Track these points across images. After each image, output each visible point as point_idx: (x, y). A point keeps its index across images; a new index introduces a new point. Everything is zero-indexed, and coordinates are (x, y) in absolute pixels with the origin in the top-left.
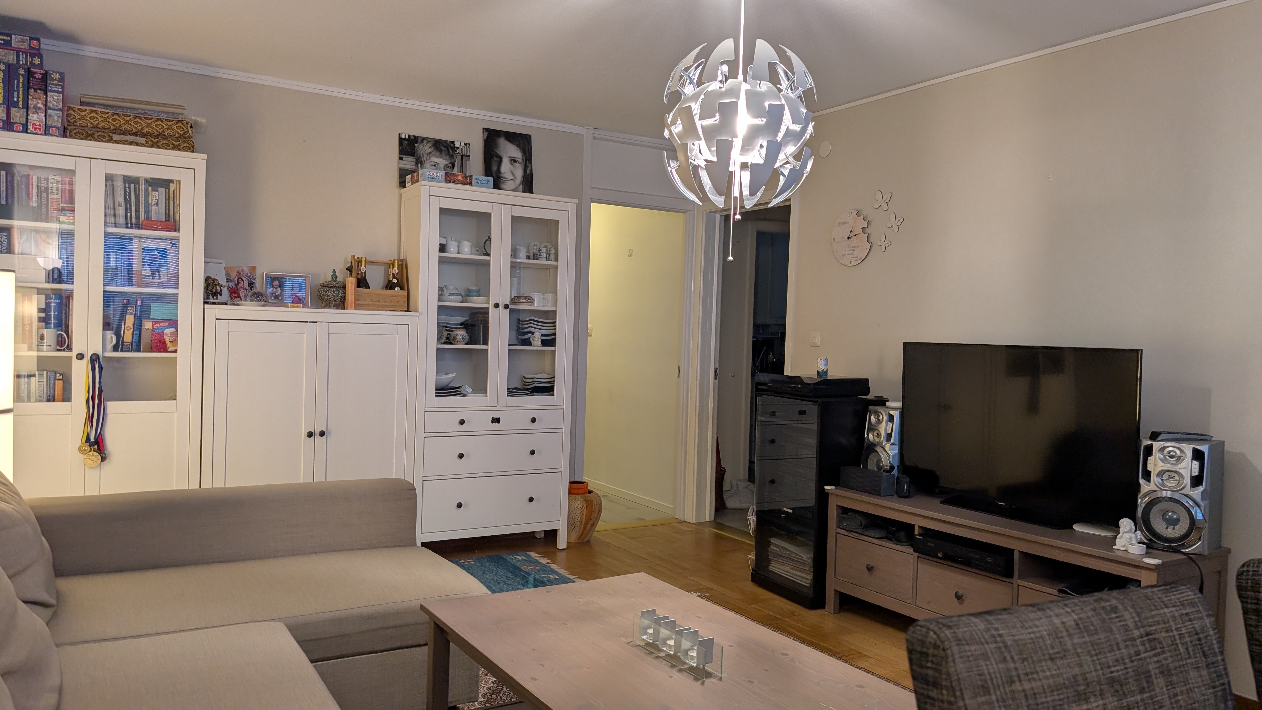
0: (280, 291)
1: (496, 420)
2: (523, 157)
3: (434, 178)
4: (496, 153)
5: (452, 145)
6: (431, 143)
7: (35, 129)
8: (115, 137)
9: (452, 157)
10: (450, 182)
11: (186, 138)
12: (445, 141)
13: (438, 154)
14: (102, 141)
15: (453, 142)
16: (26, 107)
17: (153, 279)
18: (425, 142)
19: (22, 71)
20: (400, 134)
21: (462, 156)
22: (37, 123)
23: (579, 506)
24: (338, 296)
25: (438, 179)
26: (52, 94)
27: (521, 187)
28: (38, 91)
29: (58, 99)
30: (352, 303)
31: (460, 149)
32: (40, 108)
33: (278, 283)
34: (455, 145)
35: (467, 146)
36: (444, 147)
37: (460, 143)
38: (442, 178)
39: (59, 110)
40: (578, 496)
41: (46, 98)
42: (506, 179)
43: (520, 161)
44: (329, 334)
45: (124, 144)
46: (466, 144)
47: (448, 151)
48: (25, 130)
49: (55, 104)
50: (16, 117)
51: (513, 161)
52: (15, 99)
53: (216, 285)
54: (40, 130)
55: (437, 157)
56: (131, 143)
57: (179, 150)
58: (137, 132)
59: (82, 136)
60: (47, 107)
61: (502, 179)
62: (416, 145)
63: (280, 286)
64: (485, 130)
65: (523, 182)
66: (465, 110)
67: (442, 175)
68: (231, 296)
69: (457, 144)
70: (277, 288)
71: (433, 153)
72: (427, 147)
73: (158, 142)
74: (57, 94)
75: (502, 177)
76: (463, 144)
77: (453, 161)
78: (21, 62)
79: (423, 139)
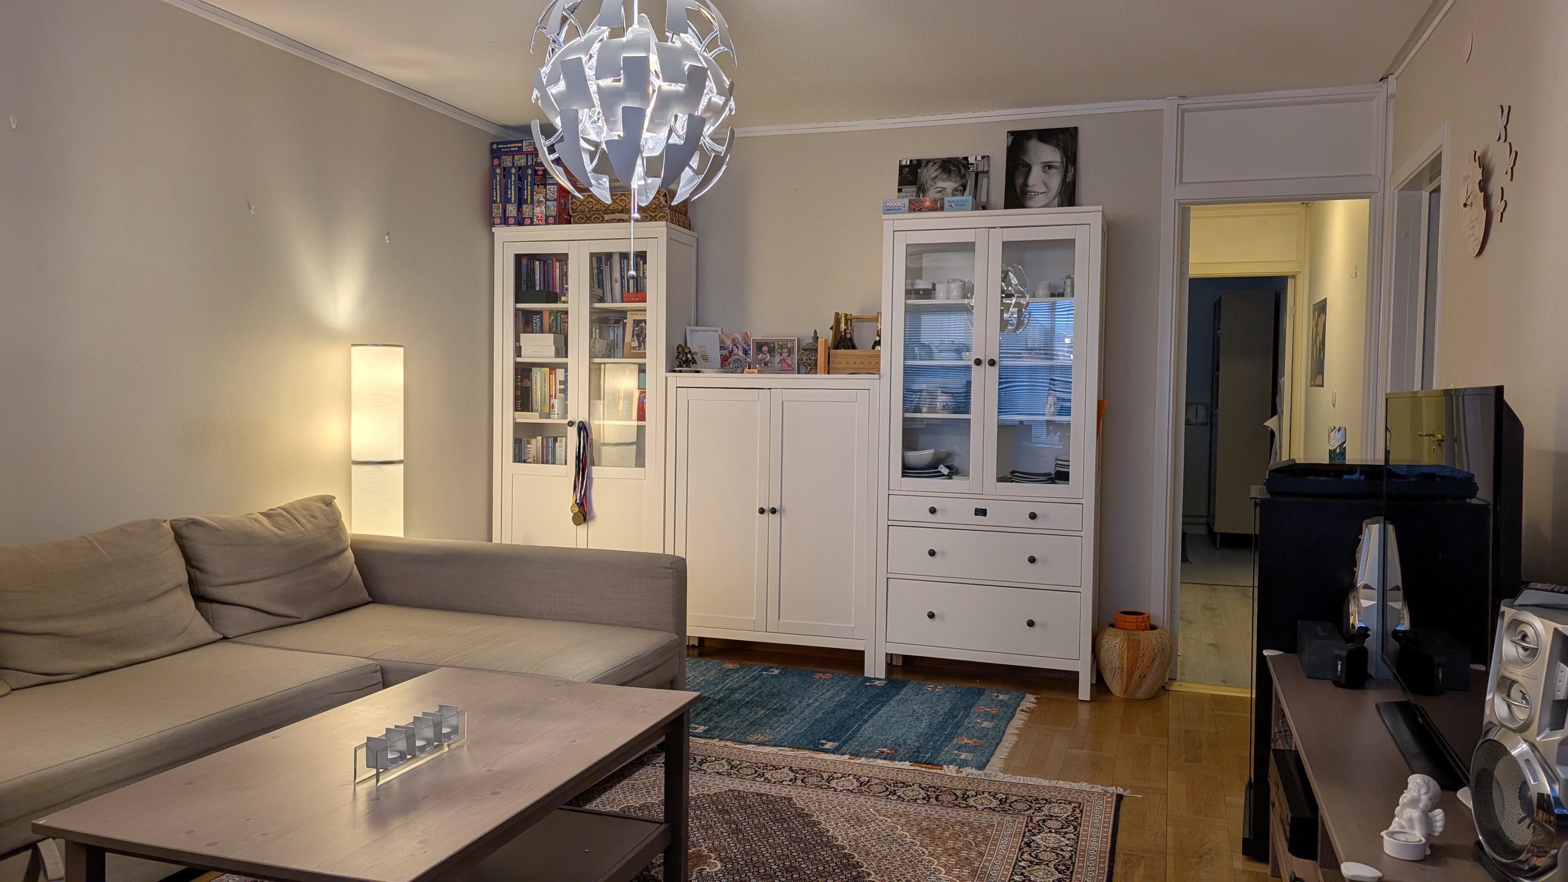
0: (769, 357)
1: (981, 512)
2: (1062, 160)
3: (895, 209)
4: (1024, 161)
5: (965, 162)
6: (938, 164)
7: (539, 220)
8: (607, 217)
9: (963, 177)
10: (915, 211)
11: (661, 208)
12: (956, 159)
13: (945, 176)
14: (597, 222)
15: (966, 159)
16: (532, 202)
17: (639, 350)
18: (931, 164)
19: (530, 171)
20: (900, 161)
21: (977, 174)
22: (540, 215)
23: (1117, 647)
24: (810, 359)
25: (900, 209)
26: (550, 186)
27: (1056, 200)
28: (540, 186)
29: (554, 191)
30: (821, 367)
31: (975, 165)
32: (542, 201)
33: (767, 349)
34: (968, 161)
35: (985, 159)
36: (954, 166)
37: (976, 157)
38: (904, 207)
39: (555, 200)
40: (1120, 631)
41: (546, 192)
42: (1035, 192)
43: (1058, 165)
44: (783, 402)
45: (613, 222)
46: (983, 157)
47: (960, 170)
48: (532, 224)
49: (552, 195)
50: (526, 212)
51: (1048, 166)
52: (526, 197)
53: (686, 353)
54: (541, 220)
55: (944, 181)
56: (619, 221)
57: (656, 220)
58: (623, 209)
59: (582, 221)
60: (547, 200)
61: (1029, 194)
62: (919, 170)
63: (769, 352)
64: (1009, 134)
65: (1060, 193)
66: (983, 114)
67: (904, 204)
68: (722, 364)
69: (971, 160)
70: (766, 354)
71: (940, 176)
72: (932, 171)
73: (656, 216)
74: (552, 186)
75: (1029, 192)
76: (979, 158)
77: (964, 181)
78: (529, 164)
79: (929, 161)
